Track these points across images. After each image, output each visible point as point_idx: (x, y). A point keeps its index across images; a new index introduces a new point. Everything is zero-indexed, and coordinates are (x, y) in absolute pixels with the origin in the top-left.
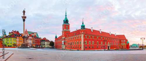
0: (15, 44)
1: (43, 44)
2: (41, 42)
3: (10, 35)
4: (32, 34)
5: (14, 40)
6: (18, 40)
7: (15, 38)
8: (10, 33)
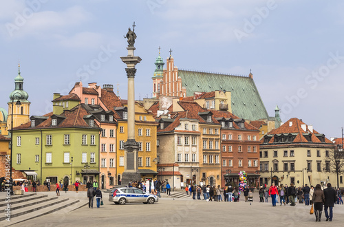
0: (90, 170)
1: (281, 167)
2: (271, 152)
3: (59, 112)
4: (201, 102)
5: (84, 145)
6: (107, 141)
7: (88, 134)
8: (58, 99)
